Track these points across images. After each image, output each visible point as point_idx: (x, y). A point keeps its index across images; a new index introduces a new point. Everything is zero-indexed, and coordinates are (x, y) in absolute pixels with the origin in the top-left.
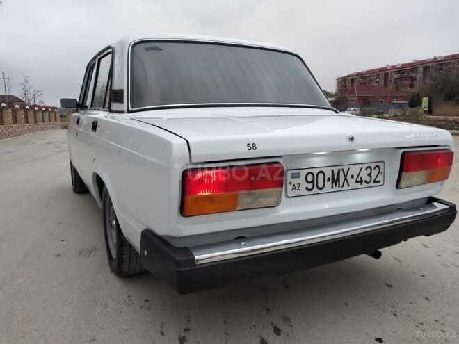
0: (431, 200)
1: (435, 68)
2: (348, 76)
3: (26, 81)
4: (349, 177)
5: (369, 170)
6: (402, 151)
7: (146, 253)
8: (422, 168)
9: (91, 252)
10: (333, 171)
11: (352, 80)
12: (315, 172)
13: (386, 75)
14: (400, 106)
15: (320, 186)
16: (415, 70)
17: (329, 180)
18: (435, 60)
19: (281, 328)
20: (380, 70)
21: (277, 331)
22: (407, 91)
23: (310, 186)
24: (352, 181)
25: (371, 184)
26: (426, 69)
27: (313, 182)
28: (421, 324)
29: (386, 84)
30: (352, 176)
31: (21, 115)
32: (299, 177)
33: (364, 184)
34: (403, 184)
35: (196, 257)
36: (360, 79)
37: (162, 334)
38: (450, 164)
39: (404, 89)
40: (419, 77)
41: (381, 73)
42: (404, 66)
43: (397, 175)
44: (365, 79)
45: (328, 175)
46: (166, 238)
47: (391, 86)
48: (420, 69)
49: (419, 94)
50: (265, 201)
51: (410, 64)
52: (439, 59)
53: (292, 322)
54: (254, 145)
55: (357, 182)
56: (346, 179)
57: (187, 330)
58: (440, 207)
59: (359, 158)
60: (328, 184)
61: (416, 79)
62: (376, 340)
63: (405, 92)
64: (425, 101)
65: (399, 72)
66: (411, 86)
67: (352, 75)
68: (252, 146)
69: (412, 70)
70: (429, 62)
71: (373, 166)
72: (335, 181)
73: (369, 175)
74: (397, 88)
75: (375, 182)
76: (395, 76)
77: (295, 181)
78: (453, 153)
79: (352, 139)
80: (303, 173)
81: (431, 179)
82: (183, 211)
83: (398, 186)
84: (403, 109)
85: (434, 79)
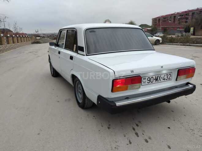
0: (188, 84)
1: (198, 13)
2: (157, 18)
3: (16, 24)
4: (161, 78)
5: (167, 76)
6: (178, 69)
7: (99, 102)
8: (184, 74)
9: (69, 100)
10: (156, 77)
11: (159, 19)
12: (150, 77)
13: (175, 17)
14: (181, 32)
15: (152, 81)
16: (188, 15)
17: (154, 79)
18: (198, 9)
19: (139, 124)
20: (172, 15)
21: (137, 125)
22: (184, 24)
23: (149, 82)
24: (161, 79)
25: (168, 80)
26: (193, 14)
27: (150, 80)
28: (182, 123)
29: (174, 21)
30: (162, 78)
31: (15, 40)
32: (145, 79)
33: (166, 80)
34: (178, 79)
35: (117, 104)
36: (163, 19)
37: (102, 126)
38: (194, 72)
39: (183, 24)
40: (190, 17)
41: (172, 16)
42: (183, 12)
43: (176, 77)
44: (165, 19)
45: (154, 78)
46: (107, 98)
47: (177, 22)
48: (191, 14)
49: (189, 26)
50: (136, 87)
51: (186, 12)
52: (199, 9)
53: (142, 123)
54: (133, 71)
55: (163, 79)
56: (160, 79)
57: (109, 125)
58: (191, 86)
59: (164, 72)
60: (154, 81)
61: (188, 19)
62: (168, 128)
63: (183, 25)
64: (192, 29)
65: (180, 15)
66: (186, 22)
67: (159, 17)
68: (132, 71)
69: (186, 14)
70: (195, 11)
71: (168, 74)
72: (156, 80)
73: (167, 77)
74: (179, 23)
75: (169, 79)
76: (179, 17)
77: (144, 80)
78: (195, 69)
79: (162, 67)
80: (147, 78)
81: (187, 77)
82: (112, 91)
83: (176, 80)
84: (182, 33)
85: (196, 19)
